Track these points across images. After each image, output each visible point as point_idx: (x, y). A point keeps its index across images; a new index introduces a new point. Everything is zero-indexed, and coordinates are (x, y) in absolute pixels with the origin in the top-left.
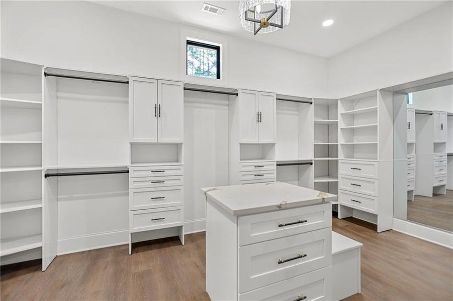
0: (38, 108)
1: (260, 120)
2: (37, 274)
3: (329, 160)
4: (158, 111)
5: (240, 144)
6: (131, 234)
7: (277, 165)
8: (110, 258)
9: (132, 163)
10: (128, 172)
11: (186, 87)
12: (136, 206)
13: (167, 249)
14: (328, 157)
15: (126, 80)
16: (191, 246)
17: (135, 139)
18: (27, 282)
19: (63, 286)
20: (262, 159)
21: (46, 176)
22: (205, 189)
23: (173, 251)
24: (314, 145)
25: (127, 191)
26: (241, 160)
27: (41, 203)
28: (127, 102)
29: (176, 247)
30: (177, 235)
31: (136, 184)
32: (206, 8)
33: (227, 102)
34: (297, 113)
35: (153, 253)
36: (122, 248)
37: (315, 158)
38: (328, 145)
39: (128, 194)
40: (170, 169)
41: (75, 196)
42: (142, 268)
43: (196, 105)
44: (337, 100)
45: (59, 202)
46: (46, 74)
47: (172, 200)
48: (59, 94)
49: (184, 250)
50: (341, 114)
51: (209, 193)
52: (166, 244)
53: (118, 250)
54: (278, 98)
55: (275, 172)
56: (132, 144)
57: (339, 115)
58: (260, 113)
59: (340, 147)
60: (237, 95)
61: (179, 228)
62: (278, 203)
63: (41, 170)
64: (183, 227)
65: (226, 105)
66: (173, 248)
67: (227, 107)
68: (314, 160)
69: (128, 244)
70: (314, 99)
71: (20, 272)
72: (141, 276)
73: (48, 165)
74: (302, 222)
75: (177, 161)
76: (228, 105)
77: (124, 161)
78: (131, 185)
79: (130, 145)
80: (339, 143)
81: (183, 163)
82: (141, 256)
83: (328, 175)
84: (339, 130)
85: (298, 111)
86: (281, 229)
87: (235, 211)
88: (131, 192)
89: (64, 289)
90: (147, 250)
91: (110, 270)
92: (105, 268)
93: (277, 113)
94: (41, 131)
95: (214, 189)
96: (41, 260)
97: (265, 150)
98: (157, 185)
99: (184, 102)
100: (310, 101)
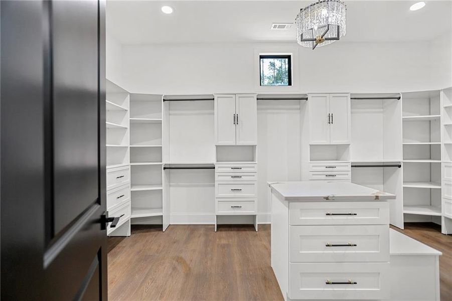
0: (160, 123)
1: (331, 121)
2: (160, 233)
3: (431, 163)
4: (236, 119)
5: (310, 145)
6: (217, 216)
7: (352, 166)
8: (202, 231)
9: (217, 161)
10: (214, 168)
11: (259, 97)
12: (220, 195)
13: (244, 232)
14: (430, 159)
15: (212, 98)
16: (263, 233)
17: (219, 142)
18: (156, 236)
19: (175, 242)
20: (337, 160)
21: (165, 168)
22: (269, 183)
23: (248, 234)
24: (403, 145)
25: (213, 184)
26: (311, 160)
27: (162, 186)
28: (213, 114)
29: (251, 232)
30: (252, 223)
31: (220, 178)
32: (275, 27)
33: (298, 107)
34: (382, 110)
35: (233, 233)
36: (210, 227)
37: (404, 159)
38: (430, 145)
39: (214, 186)
40: (246, 167)
41: (180, 184)
42: (223, 242)
43: (269, 111)
44: (439, 91)
45: (171, 188)
46: (164, 100)
47: (247, 193)
48: (171, 112)
49: (257, 235)
50: (445, 108)
51: (272, 185)
52: (243, 229)
53: (208, 227)
54: (353, 97)
55: (350, 173)
56: (217, 146)
57: (442, 110)
58: (331, 115)
59: (443, 148)
60: (307, 99)
61: (254, 217)
62: (326, 195)
63: (161, 165)
64: (257, 216)
65: (297, 109)
66: (248, 232)
67: (299, 111)
68: (404, 162)
69: (214, 225)
70: (403, 94)
71: (152, 230)
72: (223, 246)
73: (166, 161)
74: (351, 214)
75: (253, 161)
76: (300, 109)
77: (211, 159)
78: (217, 178)
79: (215, 147)
80: (442, 143)
81: (256, 162)
82: (224, 234)
83: (430, 181)
84: (442, 127)
85: (383, 108)
86: (329, 217)
87: (286, 197)
88: (216, 183)
89: (175, 244)
90: (228, 231)
91: (203, 239)
92: (199, 237)
93: (352, 113)
94: (161, 138)
95: (278, 183)
96: (162, 225)
97: (339, 151)
98: (235, 180)
99: (258, 109)
100: (398, 96)
